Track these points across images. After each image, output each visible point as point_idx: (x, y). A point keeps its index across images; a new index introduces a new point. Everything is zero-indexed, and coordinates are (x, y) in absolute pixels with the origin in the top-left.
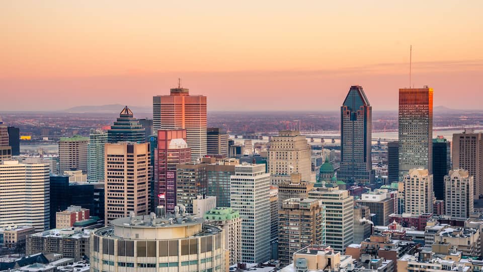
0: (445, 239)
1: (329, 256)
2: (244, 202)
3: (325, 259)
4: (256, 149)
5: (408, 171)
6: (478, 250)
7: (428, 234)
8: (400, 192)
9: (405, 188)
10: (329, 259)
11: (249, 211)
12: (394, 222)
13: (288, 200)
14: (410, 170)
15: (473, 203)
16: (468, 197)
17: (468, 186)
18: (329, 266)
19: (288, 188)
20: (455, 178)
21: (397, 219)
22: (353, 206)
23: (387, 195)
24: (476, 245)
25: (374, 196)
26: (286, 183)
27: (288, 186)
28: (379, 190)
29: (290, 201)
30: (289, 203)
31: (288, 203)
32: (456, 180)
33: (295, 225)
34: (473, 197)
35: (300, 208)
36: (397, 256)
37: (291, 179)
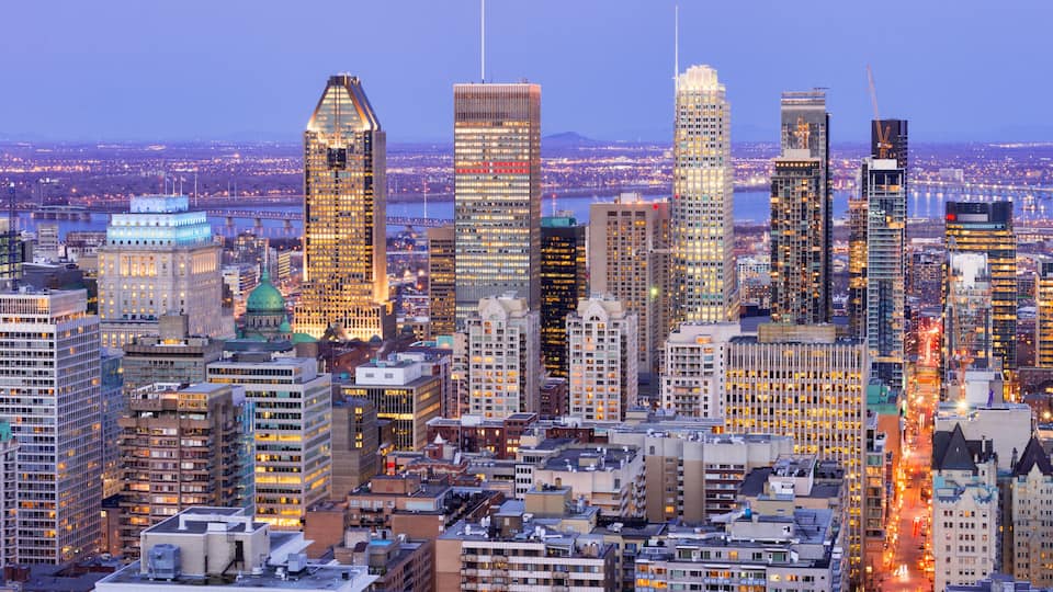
0: (558, 479)
1: (239, 536)
2: (26, 397)
3: (229, 545)
4: (69, 250)
5: (478, 303)
6: (639, 502)
7: (524, 467)
8: (457, 360)
9: (467, 348)
10: (239, 544)
11: (41, 420)
12: (439, 440)
13: (146, 388)
14: (482, 301)
15: (635, 381)
16: (624, 366)
17: (623, 337)
18: (239, 564)
19: (150, 354)
20: (592, 319)
21: (446, 432)
22: (330, 400)
23: (422, 367)
24: (636, 490)
25: (389, 371)
26: (147, 341)
27: (153, 351)
28: (403, 357)
29: (152, 391)
30: (150, 396)
31: (145, 397)
32: (595, 324)
33: (165, 455)
34: (636, 366)
35: (179, 409)
36: (441, 528)
37: (160, 329)
